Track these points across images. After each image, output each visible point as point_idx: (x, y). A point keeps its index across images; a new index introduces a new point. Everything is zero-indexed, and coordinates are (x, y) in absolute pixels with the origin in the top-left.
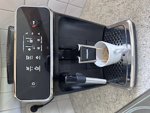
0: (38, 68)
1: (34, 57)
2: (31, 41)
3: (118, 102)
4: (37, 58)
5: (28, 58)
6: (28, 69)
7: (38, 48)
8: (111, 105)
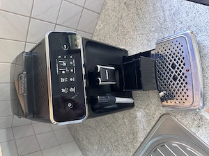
0: (73, 90)
1: (69, 80)
2: (65, 64)
3: (135, 141)
4: (71, 79)
5: (63, 80)
6: (63, 90)
7: (72, 71)
8: (130, 146)
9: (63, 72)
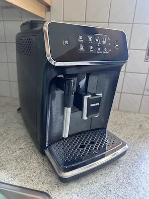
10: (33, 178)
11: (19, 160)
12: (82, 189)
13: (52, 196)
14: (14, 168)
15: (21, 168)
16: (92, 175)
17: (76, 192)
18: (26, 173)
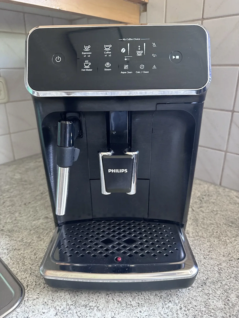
9: (123, 50)
10: (27, 262)
11: (32, 232)
12: (70, 309)
13: (26, 295)
14: (20, 239)
15: (26, 242)
16: (104, 295)
17: (58, 308)
18: (25, 252)
